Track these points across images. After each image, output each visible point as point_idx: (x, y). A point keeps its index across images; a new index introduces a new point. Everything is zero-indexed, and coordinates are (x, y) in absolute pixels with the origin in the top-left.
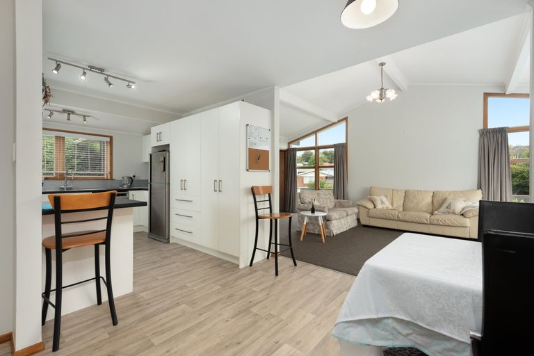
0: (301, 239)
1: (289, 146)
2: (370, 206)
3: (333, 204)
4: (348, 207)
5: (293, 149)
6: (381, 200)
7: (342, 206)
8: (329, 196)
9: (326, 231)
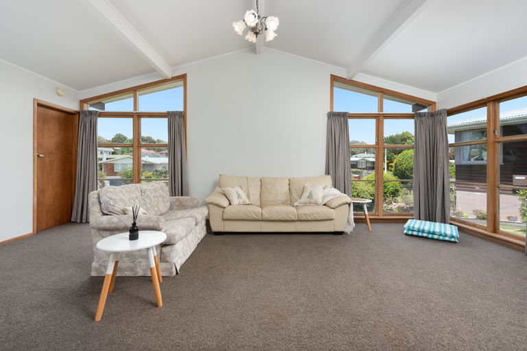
0: (98, 317)
1: (81, 106)
2: (225, 203)
3: (168, 204)
4: (192, 208)
5: (91, 113)
6: (237, 192)
7: (183, 207)
8: (162, 192)
9: (162, 266)
